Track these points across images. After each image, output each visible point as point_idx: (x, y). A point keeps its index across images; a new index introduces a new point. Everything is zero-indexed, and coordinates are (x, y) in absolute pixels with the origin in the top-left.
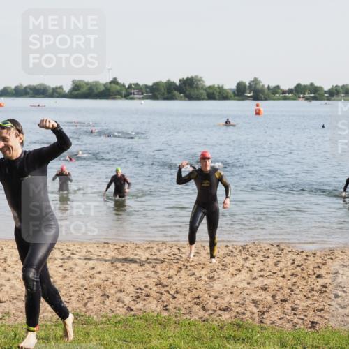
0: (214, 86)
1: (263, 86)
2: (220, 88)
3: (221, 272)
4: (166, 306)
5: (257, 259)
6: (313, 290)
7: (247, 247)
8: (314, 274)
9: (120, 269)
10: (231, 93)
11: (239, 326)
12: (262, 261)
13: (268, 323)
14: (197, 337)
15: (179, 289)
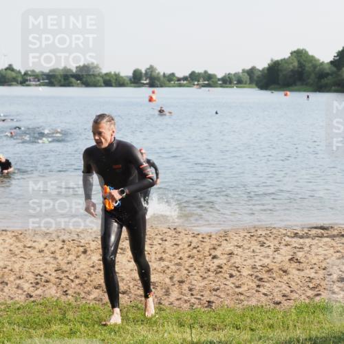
0: (110, 73)
1: (159, 73)
2: (117, 76)
3: (120, 256)
4: (66, 291)
5: (155, 242)
6: (209, 271)
8: (210, 255)
9: (19, 256)
10: (127, 81)
12: (160, 244)
13: (167, 304)
14: (98, 320)
15: (78, 274)
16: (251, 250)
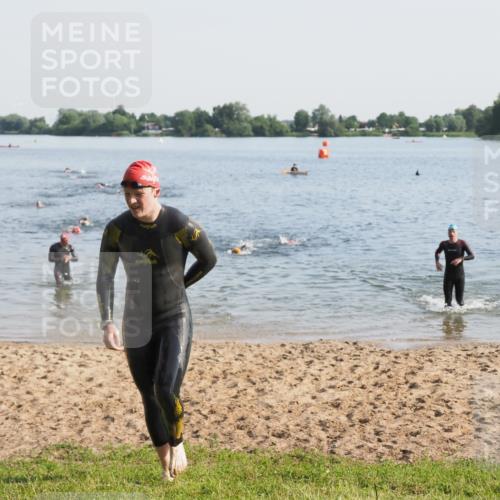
0: (262, 117)
1: (332, 117)
2: (272, 121)
3: (275, 382)
4: (197, 431)
5: (326, 363)
6: (404, 406)
7: (311, 346)
8: (407, 383)
10: (287, 127)
11: (300, 458)
12: (333, 365)
13: (342, 453)
14: (242, 474)
15: (214, 407)
16: (468, 376)
